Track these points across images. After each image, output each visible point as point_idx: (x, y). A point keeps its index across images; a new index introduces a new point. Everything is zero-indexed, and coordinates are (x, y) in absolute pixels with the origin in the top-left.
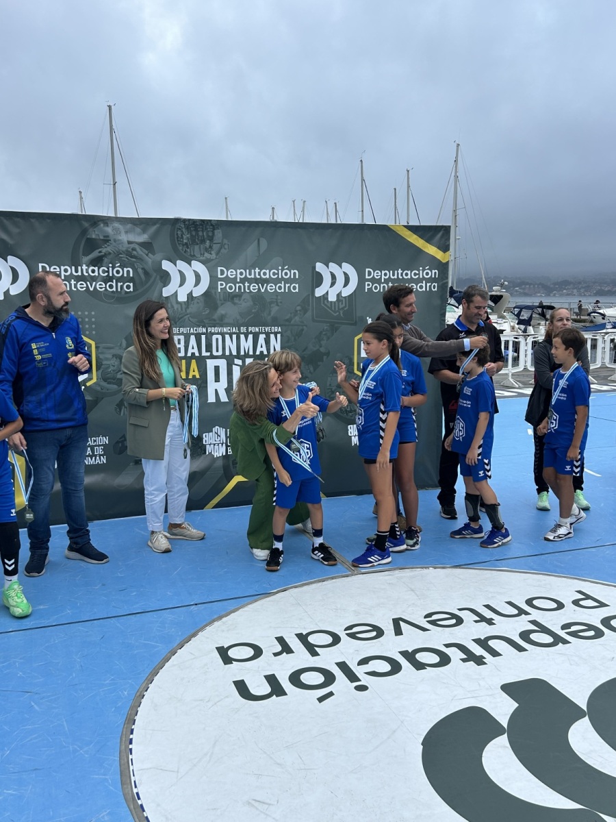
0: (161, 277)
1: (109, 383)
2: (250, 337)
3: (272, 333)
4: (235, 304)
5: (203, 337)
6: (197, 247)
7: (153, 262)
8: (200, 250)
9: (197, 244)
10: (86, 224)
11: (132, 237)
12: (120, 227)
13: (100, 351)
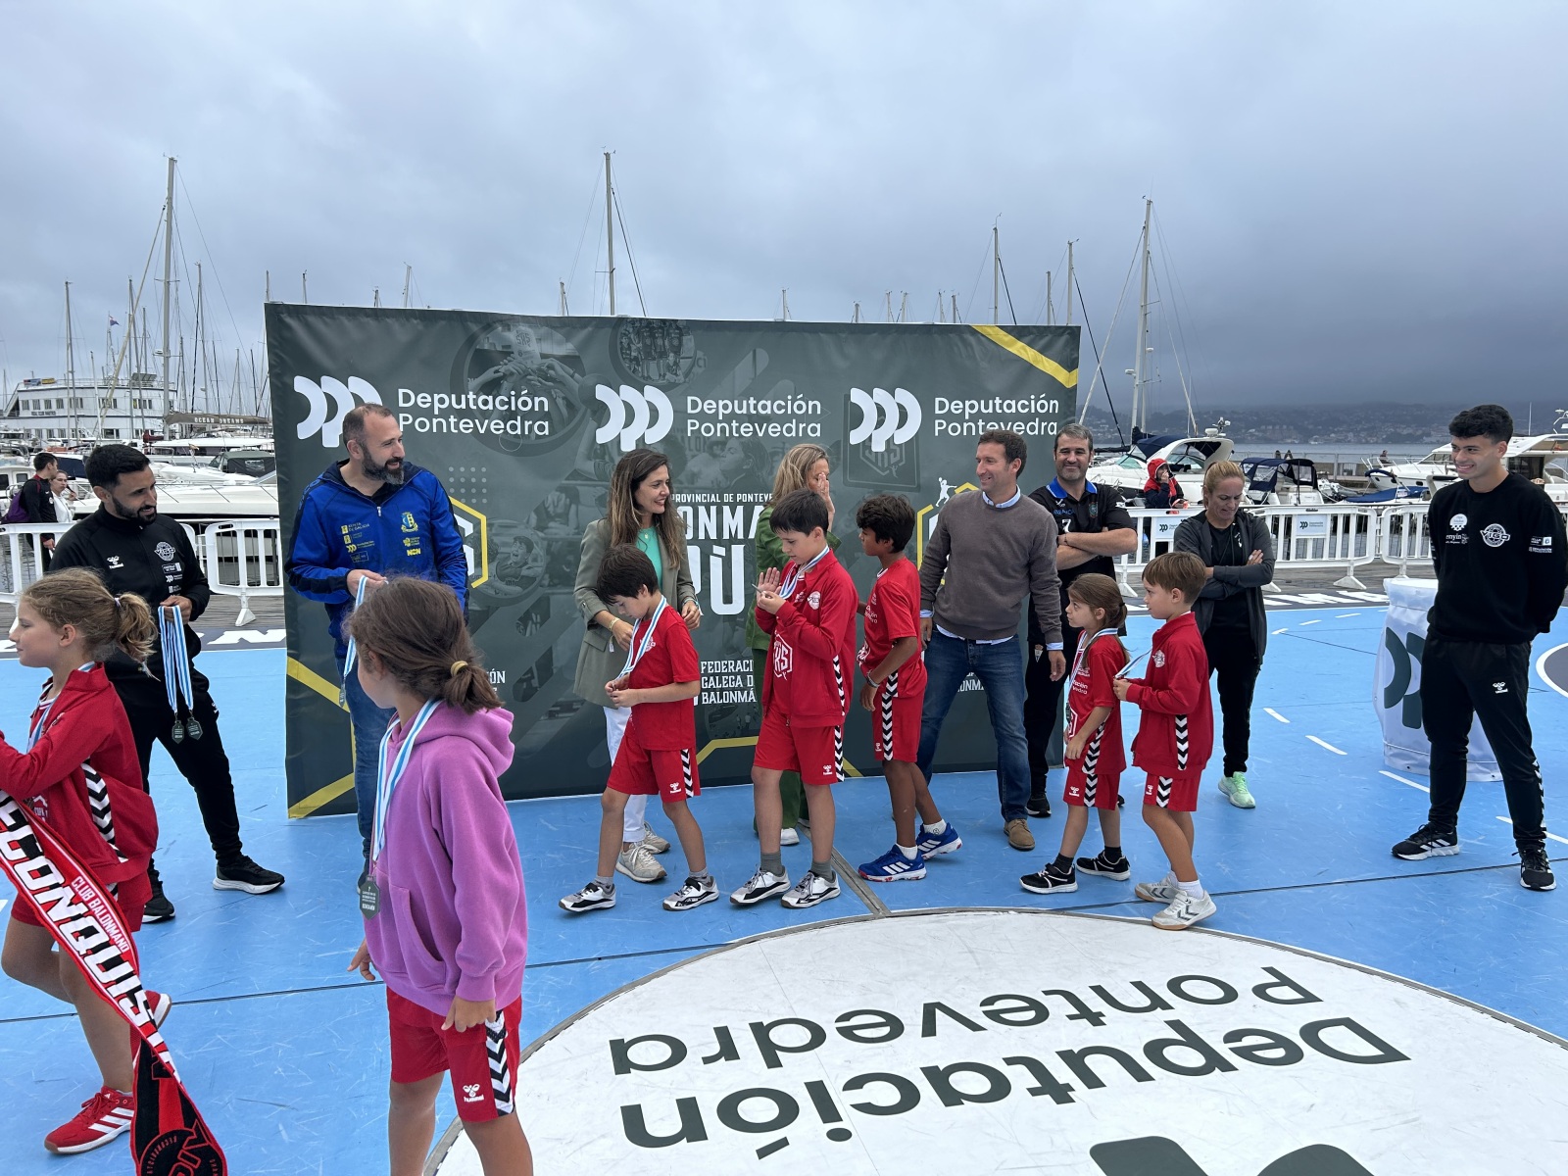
0: (594, 413)
1: (509, 583)
2: (740, 509)
4: (715, 456)
6: (653, 365)
7: (581, 388)
8: (659, 370)
9: (654, 359)
10: (475, 328)
11: (548, 348)
12: (530, 331)
13: (494, 531)
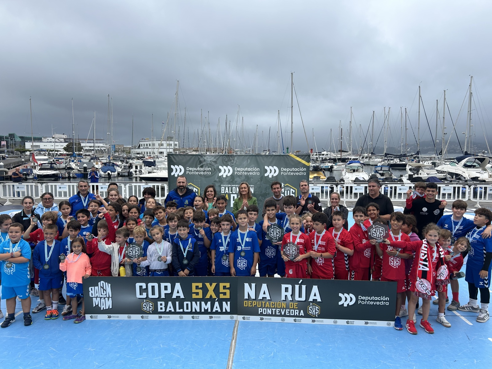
0: (219, 171)
3: (251, 187)
4: (240, 178)
5: (230, 188)
6: (229, 162)
7: (217, 166)
10: (199, 157)
11: (211, 160)
13: (201, 191)
